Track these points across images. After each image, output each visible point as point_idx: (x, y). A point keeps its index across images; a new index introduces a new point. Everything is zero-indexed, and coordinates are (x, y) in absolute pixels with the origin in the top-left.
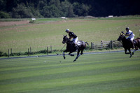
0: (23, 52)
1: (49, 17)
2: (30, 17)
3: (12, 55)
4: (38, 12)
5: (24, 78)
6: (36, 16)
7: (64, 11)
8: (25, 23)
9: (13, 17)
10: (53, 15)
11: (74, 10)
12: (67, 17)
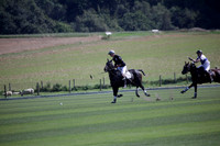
0: (92, 84)
1: (133, 30)
2: (103, 30)
3: (75, 89)
4: (115, 22)
5: (95, 125)
6: (112, 28)
7: (155, 20)
8: (96, 40)
9: (77, 30)
10: (139, 26)
11: (172, 19)
12: (161, 29)
